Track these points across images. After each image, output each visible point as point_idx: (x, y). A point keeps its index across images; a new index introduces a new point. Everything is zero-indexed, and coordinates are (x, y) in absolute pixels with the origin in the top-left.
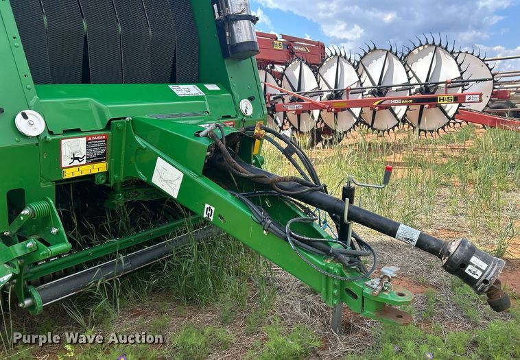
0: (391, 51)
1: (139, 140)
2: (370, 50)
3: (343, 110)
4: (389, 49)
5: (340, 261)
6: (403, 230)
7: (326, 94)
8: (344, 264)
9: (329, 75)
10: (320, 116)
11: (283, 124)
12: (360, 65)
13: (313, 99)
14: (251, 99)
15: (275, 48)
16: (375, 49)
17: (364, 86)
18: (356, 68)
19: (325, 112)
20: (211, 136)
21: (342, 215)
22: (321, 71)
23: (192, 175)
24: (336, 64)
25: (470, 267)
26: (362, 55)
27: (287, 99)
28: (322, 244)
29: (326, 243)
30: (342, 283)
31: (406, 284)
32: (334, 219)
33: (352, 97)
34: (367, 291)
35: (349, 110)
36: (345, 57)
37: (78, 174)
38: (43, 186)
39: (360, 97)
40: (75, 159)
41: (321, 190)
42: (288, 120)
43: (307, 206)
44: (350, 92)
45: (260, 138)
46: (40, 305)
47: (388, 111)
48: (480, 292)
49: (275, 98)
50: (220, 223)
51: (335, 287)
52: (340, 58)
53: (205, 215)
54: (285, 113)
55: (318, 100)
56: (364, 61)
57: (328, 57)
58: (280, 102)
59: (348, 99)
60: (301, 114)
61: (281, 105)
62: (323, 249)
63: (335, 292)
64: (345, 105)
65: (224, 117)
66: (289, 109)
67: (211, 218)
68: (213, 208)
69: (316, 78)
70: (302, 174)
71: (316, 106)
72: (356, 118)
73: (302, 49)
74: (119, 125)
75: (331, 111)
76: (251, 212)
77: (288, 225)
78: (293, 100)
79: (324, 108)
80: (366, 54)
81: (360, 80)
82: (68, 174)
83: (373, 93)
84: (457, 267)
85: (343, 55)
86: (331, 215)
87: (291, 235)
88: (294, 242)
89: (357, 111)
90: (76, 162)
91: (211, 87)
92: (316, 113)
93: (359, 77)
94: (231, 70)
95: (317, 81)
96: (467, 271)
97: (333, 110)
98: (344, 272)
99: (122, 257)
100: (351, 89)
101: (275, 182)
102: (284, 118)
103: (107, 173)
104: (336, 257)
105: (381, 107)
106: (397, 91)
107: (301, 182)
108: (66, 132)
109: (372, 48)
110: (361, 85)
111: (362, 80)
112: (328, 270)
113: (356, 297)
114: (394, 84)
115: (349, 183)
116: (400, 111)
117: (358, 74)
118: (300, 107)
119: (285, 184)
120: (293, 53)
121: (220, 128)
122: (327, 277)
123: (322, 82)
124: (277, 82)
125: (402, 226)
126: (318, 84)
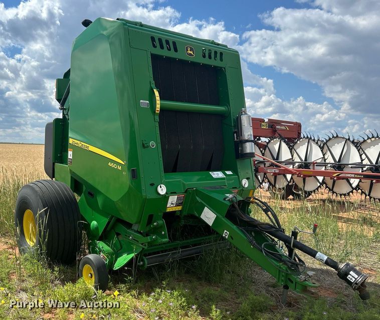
0: (349, 139)
1: (197, 198)
2: (333, 137)
3: (310, 176)
4: (348, 138)
5: (286, 264)
6: (319, 254)
7: (297, 164)
8: (288, 267)
9: (302, 150)
10: (292, 178)
11: (263, 181)
12: (325, 146)
13: (286, 167)
14: (248, 179)
15: (263, 127)
16: (337, 136)
17: (327, 161)
18: (322, 148)
19: (295, 177)
20: (231, 201)
21: (290, 244)
22: (295, 147)
23: (220, 216)
24: (307, 144)
25: (349, 276)
26: (328, 139)
27: (267, 164)
28: (279, 256)
29: (280, 255)
30: (287, 274)
31: (330, 293)
32: (287, 246)
33: (317, 169)
34: (298, 280)
35: (315, 177)
36: (314, 140)
37: (171, 210)
38: (159, 214)
39: (323, 169)
40: (172, 204)
41: (281, 231)
42: (267, 178)
43: (273, 238)
44: (316, 165)
45: (252, 202)
46: (146, 266)
47: (345, 181)
48: (354, 289)
49: (258, 163)
50: (231, 240)
51: (282, 281)
52: (310, 141)
53: (224, 235)
54: (265, 174)
55: (291, 167)
56: (328, 144)
57: (301, 138)
58: (262, 166)
59: (314, 169)
60: (278, 176)
61: (262, 168)
62: (279, 258)
63: (283, 278)
64: (311, 174)
65: (233, 188)
66: (269, 171)
67: (227, 237)
68: (228, 233)
69: (291, 152)
70: (272, 222)
71: (289, 172)
72: (320, 183)
73: (283, 128)
74: (190, 191)
75: (300, 177)
76: (246, 236)
77: (263, 245)
78: (272, 165)
79: (295, 174)
80: (330, 139)
81: (324, 157)
82: (168, 210)
83: (333, 167)
84: (343, 275)
85: (313, 138)
86: (285, 244)
87: (264, 249)
88: (265, 253)
89: (320, 178)
90: (172, 205)
91: (229, 173)
92: (289, 176)
93: (324, 155)
94: (239, 164)
95: (291, 154)
96: (348, 278)
97: (302, 176)
98: (288, 270)
99: (180, 250)
100: (316, 163)
101: (259, 224)
102: (264, 177)
103: (180, 211)
104: (285, 262)
105: (339, 178)
106: (351, 167)
107: (271, 226)
108: (172, 193)
109: (335, 136)
110: (325, 160)
111: (326, 157)
112: (280, 267)
113: (292, 282)
114: (350, 163)
115: (295, 229)
116: (355, 182)
117: (323, 153)
118: (277, 171)
119: (263, 226)
120: (276, 131)
121: (236, 198)
122: (280, 270)
123: (295, 155)
124: (261, 152)
125: (319, 253)
126: (292, 156)
